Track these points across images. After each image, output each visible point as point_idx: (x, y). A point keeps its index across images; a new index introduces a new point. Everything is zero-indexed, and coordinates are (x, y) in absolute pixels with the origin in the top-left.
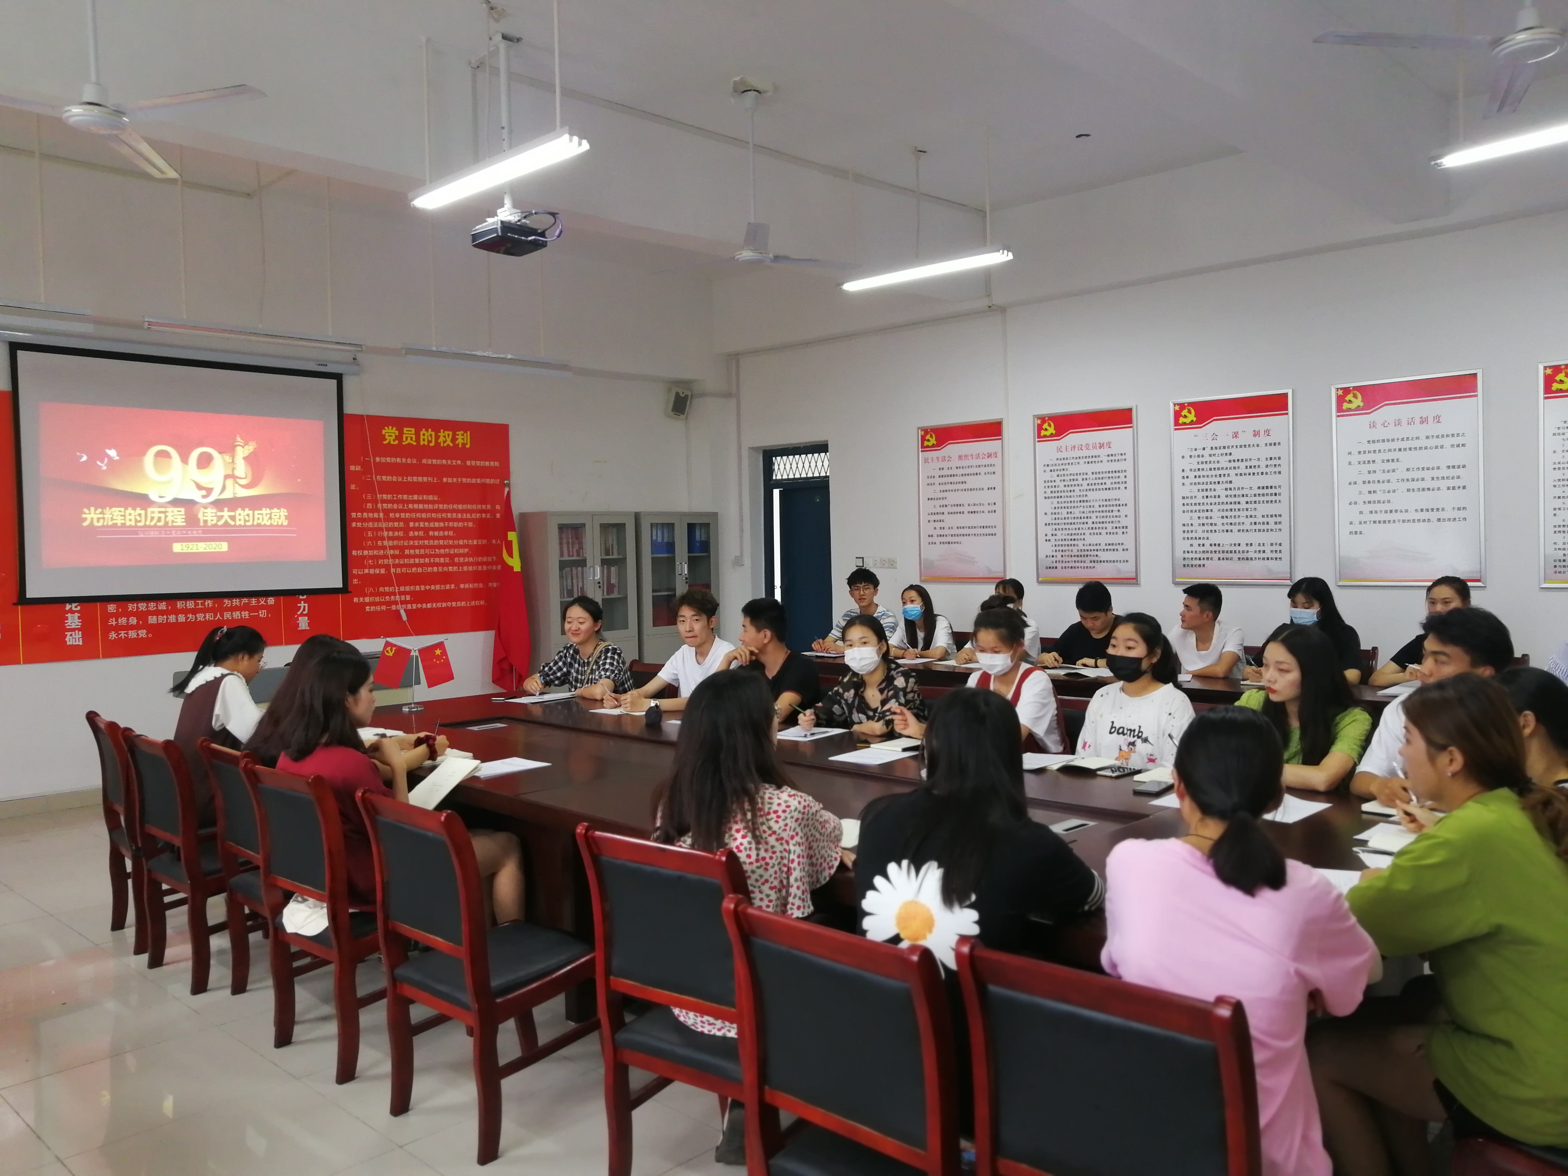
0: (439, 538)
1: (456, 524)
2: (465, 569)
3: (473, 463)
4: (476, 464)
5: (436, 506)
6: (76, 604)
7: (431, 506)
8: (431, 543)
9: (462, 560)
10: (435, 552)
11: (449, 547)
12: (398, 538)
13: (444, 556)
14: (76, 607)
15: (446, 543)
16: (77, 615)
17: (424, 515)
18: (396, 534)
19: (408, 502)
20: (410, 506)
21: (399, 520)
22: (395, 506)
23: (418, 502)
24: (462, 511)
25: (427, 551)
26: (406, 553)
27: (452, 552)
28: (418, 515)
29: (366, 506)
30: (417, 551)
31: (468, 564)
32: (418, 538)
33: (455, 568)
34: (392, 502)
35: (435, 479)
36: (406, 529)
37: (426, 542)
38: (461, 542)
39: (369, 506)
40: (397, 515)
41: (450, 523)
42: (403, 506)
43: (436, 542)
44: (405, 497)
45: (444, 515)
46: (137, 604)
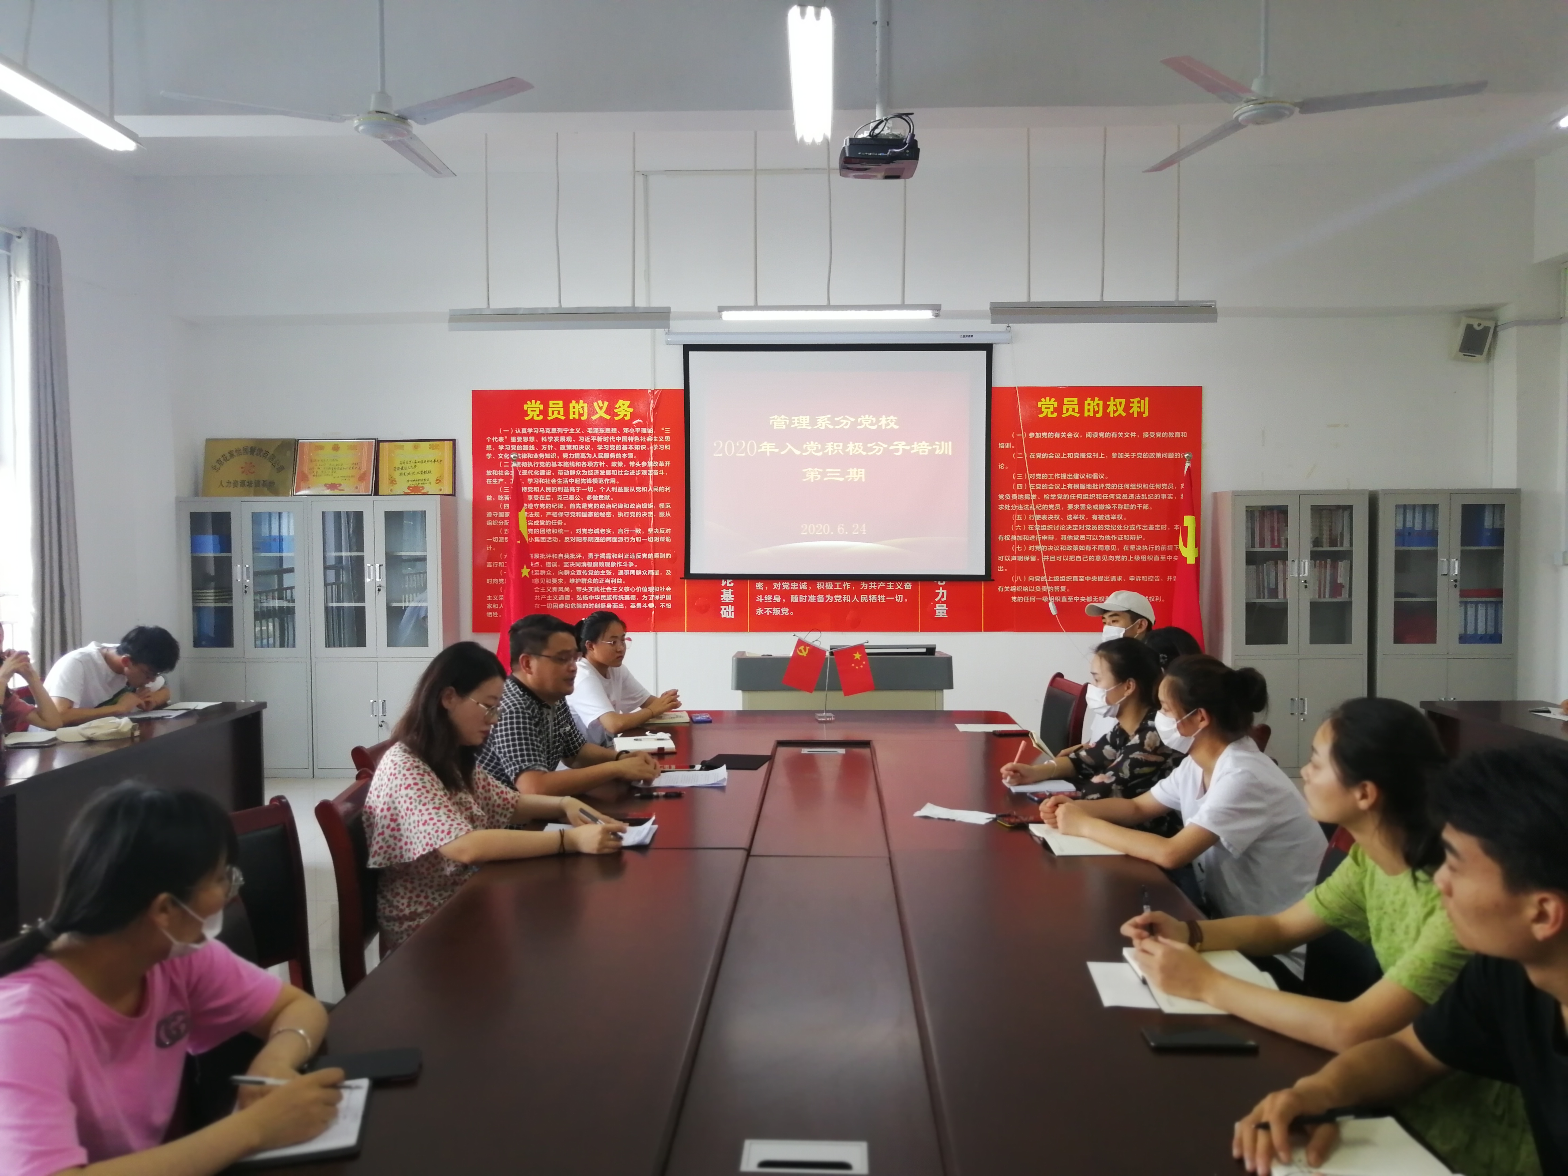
0: (1104, 522)
1: (1126, 507)
2: (1137, 558)
3: (1152, 435)
4: (1155, 436)
5: (1102, 486)
6: (731, 580)
7: (1095, 486)
8: (1094, 527)
9: (1132, 548)
10: (1099, 538)
11: (1117, 533)
12: (1053, 522)
13: (1110, 543)
14: (730, 583)
15: (1113, 528)
16: (731, 590)
17: (1086, 497)
18: (1051, 517)
19: (1067, 481)
20: (1070, 486)
21: (1055, 502)
22: (1051, 487)
23: (1079, 481)
24: (1135, 492)
25: (1089, 537)
26: (1062, 539)
27: (1120, 539)
28: (1079, 496)
29: (1016, 486)
30: (1076, 537)
31: (1141, 553)
32: (1079, 522)
33: (1124, 558)
34: (1047, 482)
35: (1102, 455)
36: (1064, 513)
37: (1088, 527)
38: (1132, 527)
39: (1020, 486)
40: (1053, 497)
41: (1119, 505)
42: (1061, 487)
43: (1100, 527)
44: (1064, 476)
45: (1112, 496)
46: (781, 583)
